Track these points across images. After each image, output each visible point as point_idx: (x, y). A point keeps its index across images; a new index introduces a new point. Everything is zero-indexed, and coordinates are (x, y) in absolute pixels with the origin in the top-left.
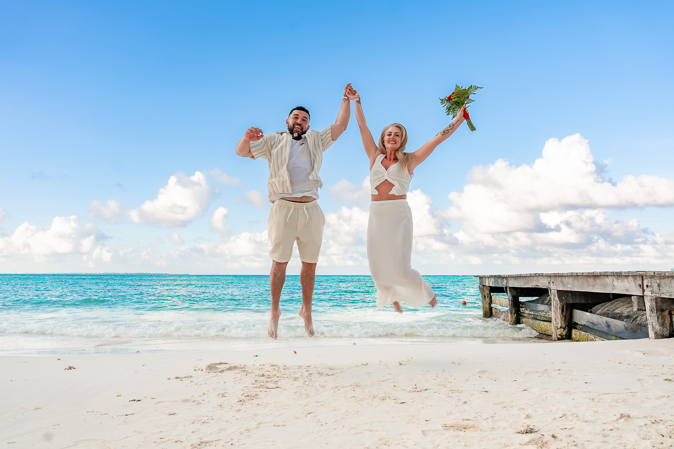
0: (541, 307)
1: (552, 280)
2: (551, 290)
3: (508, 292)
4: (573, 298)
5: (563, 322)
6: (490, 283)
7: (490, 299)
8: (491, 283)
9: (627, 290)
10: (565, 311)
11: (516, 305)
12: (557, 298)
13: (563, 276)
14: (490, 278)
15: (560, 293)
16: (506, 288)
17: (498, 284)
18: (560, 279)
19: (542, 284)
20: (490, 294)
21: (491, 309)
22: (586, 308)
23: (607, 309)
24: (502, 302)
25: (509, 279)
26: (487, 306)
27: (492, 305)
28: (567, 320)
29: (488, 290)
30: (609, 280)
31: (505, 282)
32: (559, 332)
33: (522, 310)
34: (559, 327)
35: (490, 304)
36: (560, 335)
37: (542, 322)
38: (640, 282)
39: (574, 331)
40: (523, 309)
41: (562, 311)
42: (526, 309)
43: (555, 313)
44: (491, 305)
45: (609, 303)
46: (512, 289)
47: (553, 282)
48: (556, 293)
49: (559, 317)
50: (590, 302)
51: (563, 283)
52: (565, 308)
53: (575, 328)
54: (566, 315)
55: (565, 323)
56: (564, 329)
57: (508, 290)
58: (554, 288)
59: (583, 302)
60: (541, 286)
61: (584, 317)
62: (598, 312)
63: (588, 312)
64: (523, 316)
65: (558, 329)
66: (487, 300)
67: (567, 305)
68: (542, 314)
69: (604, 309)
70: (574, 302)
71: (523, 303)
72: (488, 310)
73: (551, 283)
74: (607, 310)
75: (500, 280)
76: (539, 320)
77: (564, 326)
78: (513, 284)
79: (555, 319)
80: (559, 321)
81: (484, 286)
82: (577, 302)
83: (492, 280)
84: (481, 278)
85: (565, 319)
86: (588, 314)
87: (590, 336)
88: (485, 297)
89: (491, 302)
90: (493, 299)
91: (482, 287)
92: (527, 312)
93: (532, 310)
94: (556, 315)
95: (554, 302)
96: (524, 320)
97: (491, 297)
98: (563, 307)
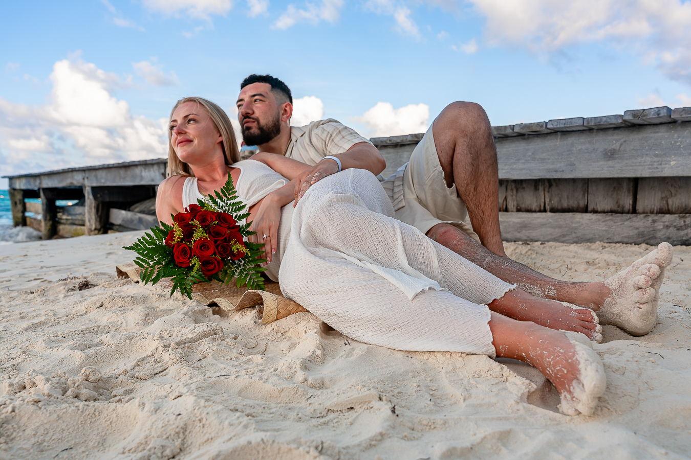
0: (79, 210)
1: (87, 174)
2: (85, 187)
3: (42, 195)
4: (110, 196)
5: (98, 223)
6: (21, 185)
7: (23, 206)
9: (153, 180)
10: (100, 210)
11: (52, 211)
12: (91, 197)
13: (97, 169)
14: (20, 179)
15: (95, 190)
16: (39, 189)
17: (31, 185)
18: (94, 173)
19: (76, 180)
20: (24, 200)
21: (24, 218)
22: (126, 206)
24: (36, 208)
25: (42, 177)
26: (20, 215)
27: (27, 214)
28: (102, 220)
29: (21, 195)
30: (138, 170)
31: (38, 182)
35: (23, 212)
38: (162, 171)
40: (61, 214)
41: (97, 210)
42: (64, 214)
43: (89, 213)
44: (24, 214)
46: (47, 190)
47: (87, 178)
48: (91, 192)
49: (94, 217)
52: (100, 208)
53: (111, 229)
54: (101, 215)
55: (100, 224)
56: (99, 231)
57: (41, 192)
58: (89, 183)
59: (121, 200)
60: (76, 184)
61: (119, 215)
62: (136, 210)
63: (126, 210)
64: (60, 223)
65: (92, 231)
66: (20, 207)
67: (103, 203)
68: (79, 217)
70: (112, 200)
71: (60, 208)
72: (20, 219)
73: (86, 180)
75: (32, 180)
77: (99, 228)
79: (89, 222)
80: (93, 222)
81: (14, 189)
82: (115, 200)
83: (23, 180)
84: (11, 178)
85: (100, 220)
86: (123, 212)
88: (16, 203)
89: (24, 210)
90: (28, 205)
91: (13, 191)
92: (64, 217)
93: (69, 214)
94: (90, 215)
95: (89, 201)
96: (61, 227)
97: (25, 203)
98: (98, 206)
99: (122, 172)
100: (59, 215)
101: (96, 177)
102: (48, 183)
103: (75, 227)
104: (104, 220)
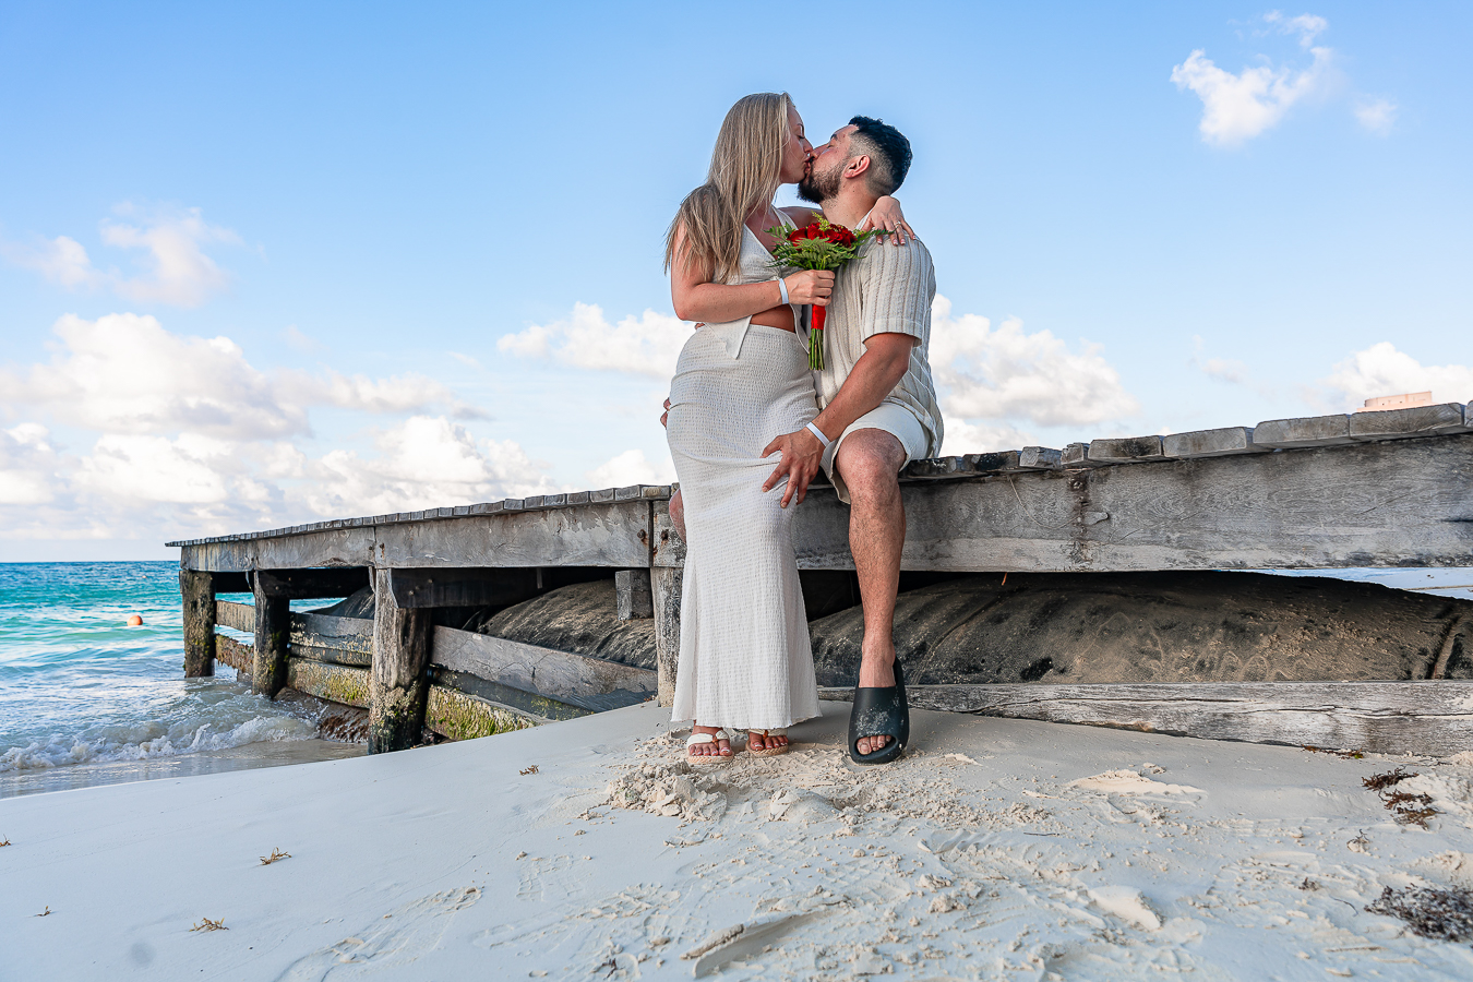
0: (349, 626)
1: (382, 536)
2: (374, 570)
3: (257, 586)
4: (437, 592)
5: (404, 669)
6: (207, 562)
7: (209, 610)
8: (213, 561)
9: (602, 554)
10: (412, 633)
11: (279, 625)
12: (391, 596)
13: (411, 523)
14: (210, 549)
15: (401, 577)
16: (251, 574)
17: (231, 563)
18: (403, 533)
19: (351, 552)
20: (213, 597)
21: (211, 639)
22: (472, 619)
23: (527, 619)
24: (240, 619)
25: (262, 543)
26: (201, 632)
27: (217, 630)
28: (417, 658)
29: (207, 584)
30: (547, 525)
31: (250, 556)
32: (390, 699)
34: (392, 684)
35: (210, 625)
36: (393, 708)
37: (347, 670)
38: (644, 524)
39: (434, 692)
40: (299, 634)
41: (405, 633)
42: (307, 635)
43: (384, 639)
44: (211, 628)
45: (535, 603)
46: (267, 575)
47: (382, 546)
48: (390, 583)
49: (395, 651)
50: (484, 602)
51: (411, 546)
52: (412, 625)
53: (438, 682)
54: (413, 646)
55: (409, 670)
56: (407, 688)
57: (257, 580)
58: (385, 561)
59: (465, 602)
60: (346, 561)
61: (465, 648)
62: (504, 631)
63: (477, 632)
64: (297, 656)
65: (388, 690)
66: (202, 613)
67: (421, 613)
68: (349, 646)
69: (519, 622)
70: (441, 604)
71: (301, 618)
72: (202, 645)
73: (378, 550)
74: (530, 623)
75: (235, 550)
76: (341, 664)
77: (407, 679)
78: (271, 561)
79: (383, 662)
80: (392, 664)
81: (193, 572)
82: (450, 603)
83: (216, 551)
84: (186, 547)
85: (411, 659)
86: (477, 637)
87: (478, 704)
88: (195, 604)
89: (213, 618)
90: (221, 609)
91: (189, 576)
92: (308, 642)
93: (322, 637)
94: (385, 647)
95: (383, 607)
96: (299, 667)
97: (214, 604)
98: (407, 620)
99: (492, 529)
100: (296, 636)
101: (409, 543)
102: (273, 559)
103: (336, 670)
104: (421, 658)
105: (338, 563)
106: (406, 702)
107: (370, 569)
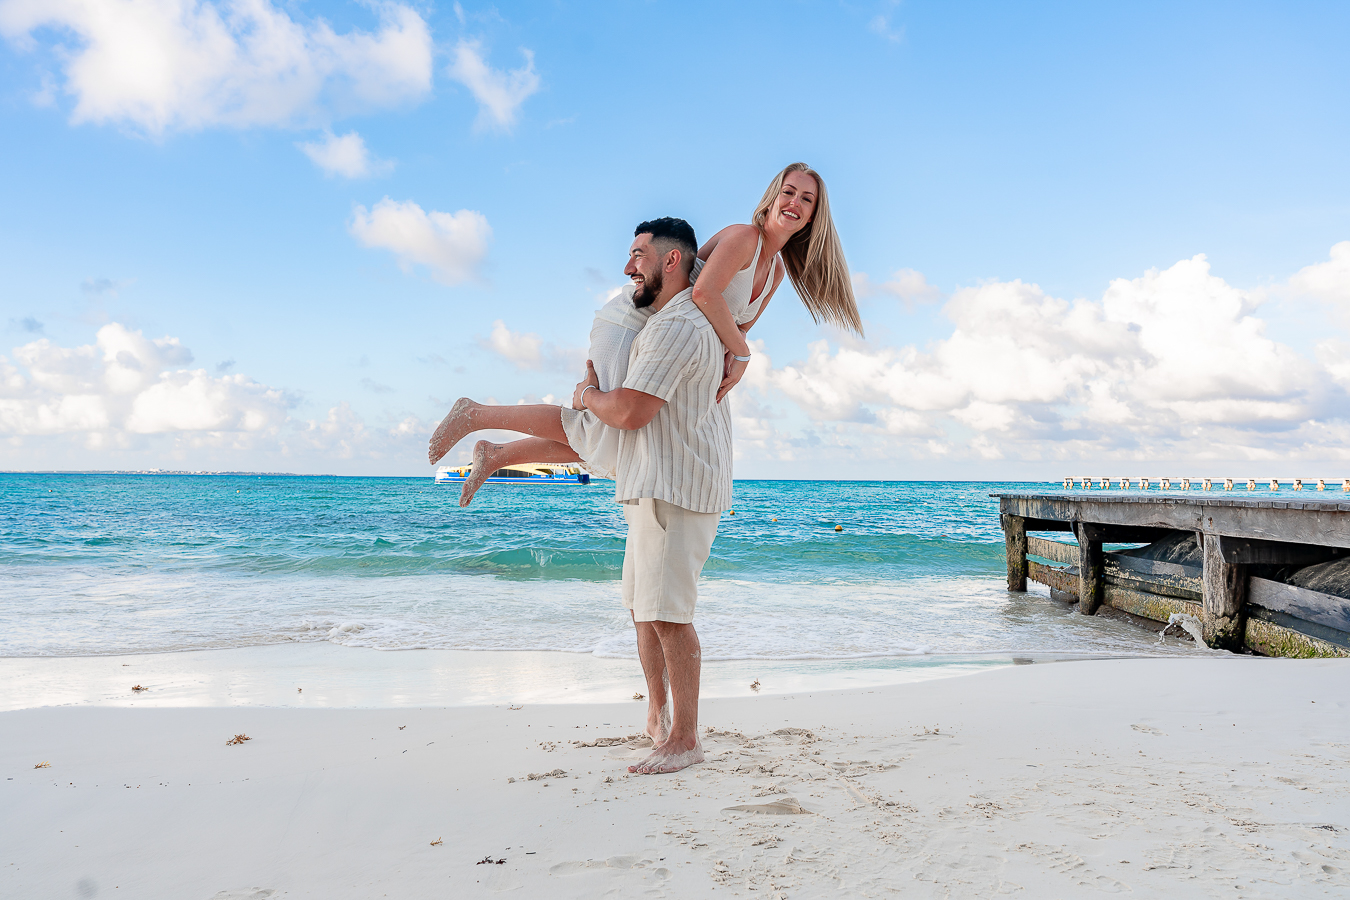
0: (1162, 568)
1: (1208, 513)
2: (1202, 535)
3: (1080, 533)
4: (1253, 553)
5: (1230, 604)
6: (1032, 511)
7: (1023, 543)
8: (1034, 511)
10: (1234, 580)
11: (1096, 560)
12: (1218, 552)
13: (1240, 508)
15: (1227, 543)
16: (1075, 523)
17: (1053, 514)
18: (1231, 512)
19: (1178, 520)
20: (1025, 534)
21: (1025, 564)
23: (1331, 578)
24: (1061, 548)
25: (1084, 506)
26: (1018, 558)
27: (1028, 557)
28: (1238, 598)
29: (1021, 525)
31: (1073, 511)
32: (1220, 624)
33: (1109, 570)
34: (1220, 614)
35: (1023, 553)
36: (1222, 630)
37: (1164, 600)
39: (1251, 623)
40: (1114, 569)
41: (1229, 579)
42: (1122, 570)
43: (1212, 583)
44: (1025, 556)
45: (1333, 566)
47: (1211, 519)
48: (1216, 543)
49: (1222, 592)
50: (1289, 562)
51: (1239, 522)
52: (1234, 575)
53: (1254, 616)
54: (1236, 589)
55: (1232, 605)
56: (1232, 618)
57: (1080, 527)
58: (1213, 530)
59: (1274, 561)
60: (1173, 524)
61: (1281, 595)
62: (1310, 584)
63: (1285, 582)
64: (1112, 584)
65: (1218, 617)
66: (1019, 544)
67: (1240, 567)
68: (1167, 582)
69: (1323, 579)
70: (1256, 562)
71: (1109, 556)
72: (1020, 567)
73: (1206, 522)
74: (1335, 581)
75: (1057, 506)
76: (1155, 594)
77: (1232, 612)
78: (1094, 517)
79: (1212, 598)
80: (1220, 601)
81: (1011, 516)
82: (1263, 561)
83: (1038, 505)
84: (1004, 499)
85: (1234, 598)
86: (1286, 586)
87: (1297, 636)
88: (1014, 538)
89: (1025, 550)
90: (1031, 543)
91: (1008, 518)
92: (1123, 576)
93: (1137, 573)
94: (1214, 588)
95: (1211, 561)
96: (1114, 592)
97: (1026, 538)
98: (1231, 571)
99: (1321, 521)
101: (1237, 520)
102: (1091, 516)
103: (1152, 598)
104: (1240, 598)
105: (1164, 526)
106: (1231, 627)
107: (1197, 534)
